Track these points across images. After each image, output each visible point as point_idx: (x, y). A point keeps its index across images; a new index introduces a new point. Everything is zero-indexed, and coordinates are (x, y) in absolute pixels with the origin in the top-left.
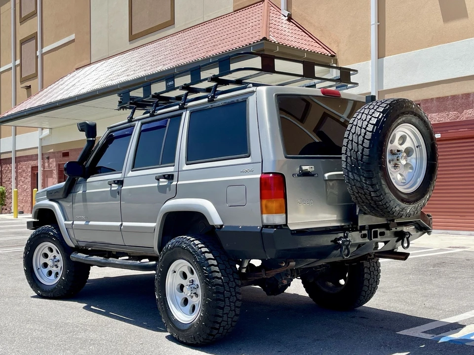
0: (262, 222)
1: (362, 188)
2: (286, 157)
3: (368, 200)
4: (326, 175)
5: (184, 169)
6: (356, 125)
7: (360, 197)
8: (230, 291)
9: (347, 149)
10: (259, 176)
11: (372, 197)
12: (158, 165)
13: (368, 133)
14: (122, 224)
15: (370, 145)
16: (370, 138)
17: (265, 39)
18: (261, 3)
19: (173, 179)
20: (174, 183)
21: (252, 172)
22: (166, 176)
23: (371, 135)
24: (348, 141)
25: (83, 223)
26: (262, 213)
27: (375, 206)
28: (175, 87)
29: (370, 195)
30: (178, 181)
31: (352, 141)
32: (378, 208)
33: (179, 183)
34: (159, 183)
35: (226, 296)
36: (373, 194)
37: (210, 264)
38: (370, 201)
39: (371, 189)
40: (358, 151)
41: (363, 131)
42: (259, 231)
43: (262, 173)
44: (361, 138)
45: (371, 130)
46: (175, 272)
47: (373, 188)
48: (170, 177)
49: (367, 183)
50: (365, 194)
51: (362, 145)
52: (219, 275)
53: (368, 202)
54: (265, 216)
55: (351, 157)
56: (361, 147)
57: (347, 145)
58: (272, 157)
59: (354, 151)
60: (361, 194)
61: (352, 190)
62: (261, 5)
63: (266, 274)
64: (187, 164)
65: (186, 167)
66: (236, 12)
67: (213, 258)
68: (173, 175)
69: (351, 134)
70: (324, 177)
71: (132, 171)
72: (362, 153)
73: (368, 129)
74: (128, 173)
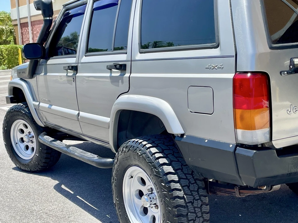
0: (236, 138)
5: (137, 58)
8: (195, 213)
10: (231, 76)
14: (79, 113)
19: (126, 69)
20: (127, 75)
21: (221, 69)
22: (118, 66)
25: (47, 106)
26: (236, 127)
30: (131, 73)
33: (132, 75)
34: (111, 73)
35: (190, 219)
42: (232, 150)
43: (236, 71)
46: (132, 177)
48: (122, 67)
52: (181, 194)
54: (239, 131)
58: (250, 51)
64: (141, 53)
65: (139, 56)
67: (174, 171)
68: (125, 65)
71: (85, 56)
74: (82, 57)
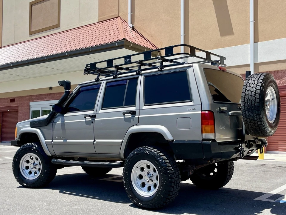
0: (202, 137)
1: (254, 120)
2: (214, 102)
3: (256, 126)
4: (230, 113)
5: (143, 108)
6: (249, 86)
7: (251, 125)
8: (176, 177)
9: (245, 99)
10: (199, 112)
11: (258, 125)
12: (122, 106)
13: (257, 90)
14: (95, 141)
15: (259, 97)
16: (259, 93)
17: (124, 39)
18: (116, 18)
19: (135, 114)
20: (137, 116)
21: (194, 110)
22: (131, 112)
23: (259, 92)
24: (245, 94)
25: (62, 141)
26: (202, 133)
27: (258, 130)
28: (132, 62)
29: (258, 123)
30: (139, 115)
31: (248, 94)
32: (260, 131)
33: (140, 116)
34: (124, 116)
35: (175, 180)
36: (259, 123)
37: (166, 162)
38: (257, 127)
39: (259, 120)
40: (252, 100)
41: (254, 89)
42: (201, 143)
43: (201, 111)
44: (253, 93)
45: (259, 89)
46: (137, 167)
47: (260, 120)
48: (133, 113)
49: (257, 117)
50: (255, 123)
51: (255, 97)
52: (171, 168)
53: (255, 127)
54: (204, 134)
55: (247, 103)
56: (254, 98)
57: (245, 97)
58: (207, 102)
59: (250, 100)
60: (252, 123)
61: (246, 121)
62: (116, 20)
63: (196, 167)
64: (145, 106)
65: (144, 107)
66: (100, 23)
67: (166, 158)
68: (135, 112)
69: (247, 91)
70: (229, 114)
71: (101, 110)
72: (255, 101)
73: (257, 88)
74: (99, 111)
